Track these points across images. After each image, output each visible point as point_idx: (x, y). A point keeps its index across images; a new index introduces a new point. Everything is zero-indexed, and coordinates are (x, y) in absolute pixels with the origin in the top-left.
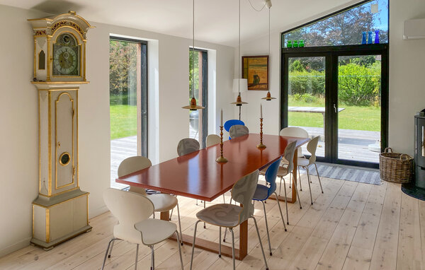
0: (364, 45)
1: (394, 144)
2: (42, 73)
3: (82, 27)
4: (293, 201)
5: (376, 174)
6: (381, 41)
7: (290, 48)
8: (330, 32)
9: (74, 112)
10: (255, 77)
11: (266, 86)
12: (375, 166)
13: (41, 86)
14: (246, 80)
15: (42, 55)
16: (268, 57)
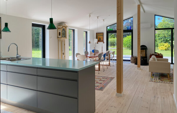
0: (127, 30)
1: (134, 55)
2: (60, 36)
3: (66, 27)
4: (109, 65)
5: (130, 62)
6: (131, 29)
7: (109, 31)
8: (126, 23)
9: (65, 45)
10: (100, 38)
11: (103, 41)
12: (129, 61)
13: (59, 39)
14: (97, 39)
15: (60, 33)
16: (103, 33)
